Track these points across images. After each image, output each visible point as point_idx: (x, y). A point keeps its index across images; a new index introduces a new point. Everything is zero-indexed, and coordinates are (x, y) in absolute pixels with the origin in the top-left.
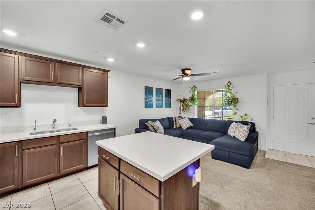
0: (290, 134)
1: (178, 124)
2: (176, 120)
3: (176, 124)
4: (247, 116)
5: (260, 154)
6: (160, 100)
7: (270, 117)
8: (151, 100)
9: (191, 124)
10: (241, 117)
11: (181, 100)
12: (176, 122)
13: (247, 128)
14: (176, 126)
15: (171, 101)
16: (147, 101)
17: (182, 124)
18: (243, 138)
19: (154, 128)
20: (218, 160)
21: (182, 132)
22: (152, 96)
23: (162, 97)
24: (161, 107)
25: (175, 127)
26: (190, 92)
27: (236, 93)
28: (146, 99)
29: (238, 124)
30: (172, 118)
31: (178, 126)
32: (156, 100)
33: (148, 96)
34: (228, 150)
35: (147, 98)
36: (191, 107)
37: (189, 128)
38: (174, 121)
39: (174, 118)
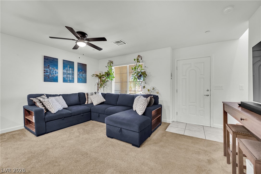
0: (190, 106)
1: (89, 100)
2: (88, 96)
3: (88, 100)
4: (154, 90)
5: (163, 127)
6: (69, 74)
7: (174, 91)
8: (54, 72)
9: (103, 100)
10: (149, 90)
11: (97, 76)
12: (88, 98)
13: (144, 100)
14: (88, 102)
15: (87, 76)
16: (48, 73)
17: (93, 100)
18: (140, 112)
19: (43, 104)
20: (112, 138)
21: (90, 108)
22: (57, 68)
23: (73, 70)
24: (72, 81)
25: (86, 103)
26: (106, 67)
27: (145, 67)
28: (45, 72)
29: (140, 97)
30: (84, 94)
31: (89, 102)
32: (64, 73)
33: (49, 68)
34: (120, 126)
35: (48, 70)
36: (108, 83)
37: (101, 103)
38: (86, 96)
39: (86, 94)
